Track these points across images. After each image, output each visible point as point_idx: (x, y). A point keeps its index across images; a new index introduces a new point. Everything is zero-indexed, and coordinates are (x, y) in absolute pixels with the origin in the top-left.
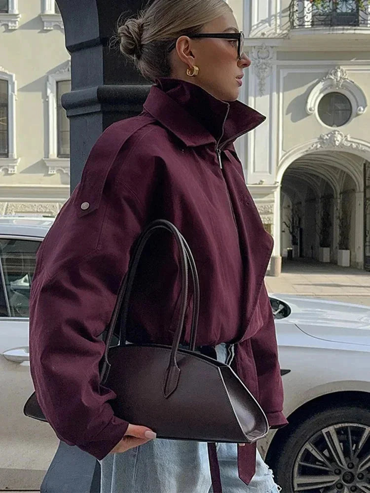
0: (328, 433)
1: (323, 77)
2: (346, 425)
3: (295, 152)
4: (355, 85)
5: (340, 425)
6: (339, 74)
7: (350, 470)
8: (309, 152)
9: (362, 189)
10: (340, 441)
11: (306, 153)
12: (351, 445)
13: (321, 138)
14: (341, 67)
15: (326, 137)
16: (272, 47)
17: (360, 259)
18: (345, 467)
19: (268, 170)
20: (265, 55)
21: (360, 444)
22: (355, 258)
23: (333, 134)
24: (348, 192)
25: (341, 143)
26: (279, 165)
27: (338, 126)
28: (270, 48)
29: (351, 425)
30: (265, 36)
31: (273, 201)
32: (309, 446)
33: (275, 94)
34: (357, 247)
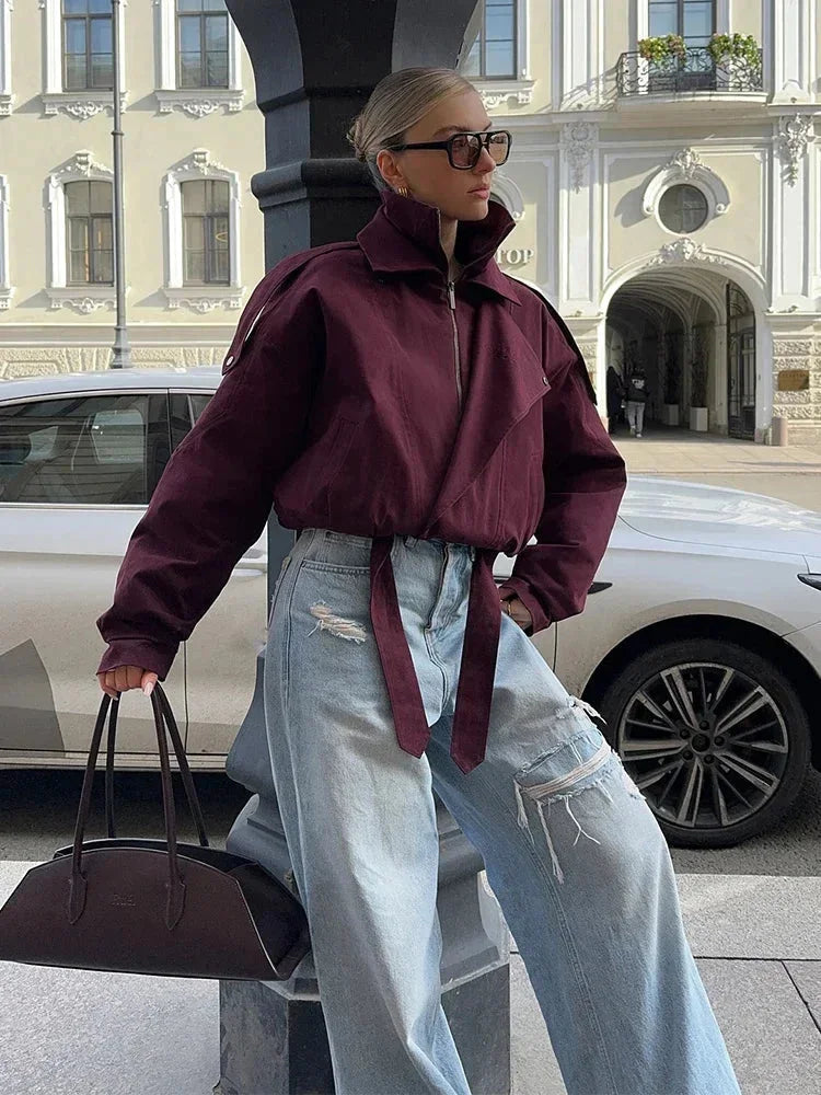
0: (670, 677)
1: (667, 163)
2: (698, 665)
3: (624, 271)
4: (713, 174)
5: (688, 666)
6: (689, 158)
7: (704, 732)
8: (645, 270)
9: (725, 321)
10: (688, 689)
11: (642, 271)
12: (704, 696)
13: (663, 249)
14: (692, 149)
15: (671, 247)
16: (592, 124)
17: (723, 421)
18: (697, 727)
19: (587, 295)
20: (582, 136)
21: (719, 694)
22: (715, 419)
23: (680, 244)
24: (705, 326)
25: (693, 255)
26: (604, 287)
27: (688, 232)
28: (589, 126)
29: (704, 665)
30: (583, 109)
31: (596, 340)
32: (641, 697)
33: (597, 186)
34: (718, 403)
